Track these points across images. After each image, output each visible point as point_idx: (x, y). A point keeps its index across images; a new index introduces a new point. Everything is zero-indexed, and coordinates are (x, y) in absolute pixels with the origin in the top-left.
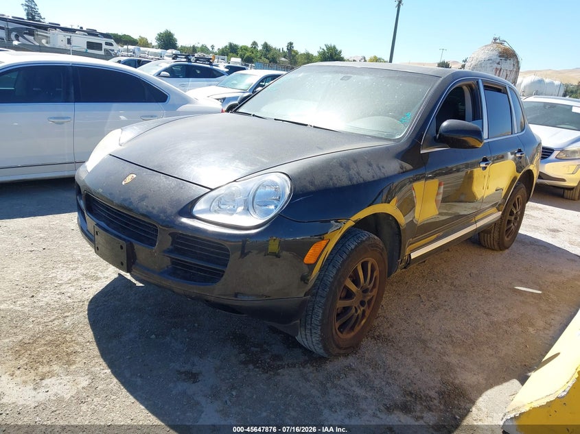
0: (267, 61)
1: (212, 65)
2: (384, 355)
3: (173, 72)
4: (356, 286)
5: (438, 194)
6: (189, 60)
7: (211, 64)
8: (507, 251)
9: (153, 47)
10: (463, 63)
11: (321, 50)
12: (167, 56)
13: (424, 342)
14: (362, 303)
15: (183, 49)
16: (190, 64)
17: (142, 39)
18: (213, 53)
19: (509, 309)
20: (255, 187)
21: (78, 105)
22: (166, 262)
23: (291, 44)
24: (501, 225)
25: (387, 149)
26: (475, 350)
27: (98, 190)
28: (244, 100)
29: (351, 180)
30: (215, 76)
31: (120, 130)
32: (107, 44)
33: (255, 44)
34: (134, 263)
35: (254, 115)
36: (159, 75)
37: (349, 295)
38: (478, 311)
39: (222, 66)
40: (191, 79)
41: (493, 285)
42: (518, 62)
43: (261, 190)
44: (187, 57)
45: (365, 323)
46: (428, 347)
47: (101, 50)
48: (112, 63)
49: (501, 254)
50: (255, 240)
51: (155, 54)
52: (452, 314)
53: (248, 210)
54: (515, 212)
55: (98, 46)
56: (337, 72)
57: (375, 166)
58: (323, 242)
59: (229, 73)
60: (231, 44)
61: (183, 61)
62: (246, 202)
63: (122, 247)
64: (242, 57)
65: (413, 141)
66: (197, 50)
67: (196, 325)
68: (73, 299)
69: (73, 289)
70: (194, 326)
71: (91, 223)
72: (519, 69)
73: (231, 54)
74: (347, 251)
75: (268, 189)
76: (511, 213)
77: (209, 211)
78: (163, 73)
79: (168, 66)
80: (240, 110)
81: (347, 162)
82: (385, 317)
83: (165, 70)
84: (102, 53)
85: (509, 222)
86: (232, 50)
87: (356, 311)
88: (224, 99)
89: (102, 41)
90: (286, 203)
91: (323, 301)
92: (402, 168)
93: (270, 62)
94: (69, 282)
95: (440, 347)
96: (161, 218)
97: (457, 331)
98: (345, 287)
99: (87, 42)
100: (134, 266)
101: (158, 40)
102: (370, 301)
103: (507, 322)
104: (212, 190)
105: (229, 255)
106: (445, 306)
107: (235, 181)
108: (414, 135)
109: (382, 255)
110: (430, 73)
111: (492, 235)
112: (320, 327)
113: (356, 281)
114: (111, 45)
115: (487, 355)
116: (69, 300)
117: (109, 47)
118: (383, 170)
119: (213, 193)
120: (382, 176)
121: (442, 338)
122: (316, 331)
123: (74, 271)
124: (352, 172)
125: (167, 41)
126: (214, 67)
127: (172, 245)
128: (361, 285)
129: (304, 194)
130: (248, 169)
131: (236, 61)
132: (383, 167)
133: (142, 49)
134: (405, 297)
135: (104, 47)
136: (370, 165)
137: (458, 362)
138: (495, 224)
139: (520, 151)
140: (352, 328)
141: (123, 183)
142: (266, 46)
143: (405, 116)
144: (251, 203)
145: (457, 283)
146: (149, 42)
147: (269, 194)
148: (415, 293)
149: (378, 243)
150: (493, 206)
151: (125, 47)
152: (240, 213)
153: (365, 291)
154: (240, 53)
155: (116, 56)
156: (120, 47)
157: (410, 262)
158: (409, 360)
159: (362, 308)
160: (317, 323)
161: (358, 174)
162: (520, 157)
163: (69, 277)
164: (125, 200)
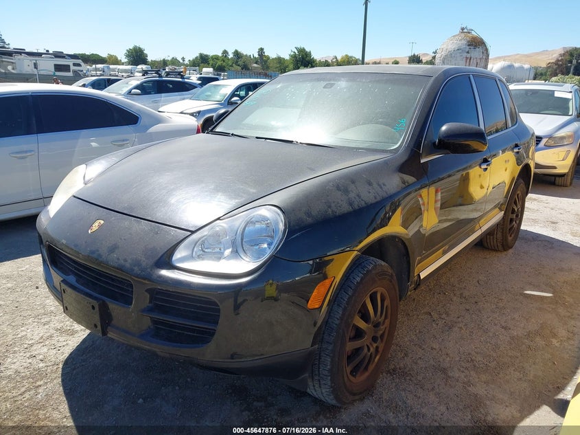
0: (239, 68)
1: (184, 78)
2: (403, 394)
3: (144, 89)
4: (366, 322)
5: (436, 201)
6: (160, 76)
7: (182, 77)
8: (511, 251)
9: (123, 64)
10: (434, 55)
11: (292, 53)
12: (137, 72)
13: (444, 371)
14: (374, 339)
15: (153, 63)
16: (161, 79)
17: (111, 56)
18: (184, 64)
19: (527, 319)
20: (243, 226)
21: (41, 136)
22: (146, 322)
23: (261, 50)
24: (503, 225)
25: (386, 163)
26: (501, 375)
27: (62, 240)
28: (222, 117)
29: (351, 204)
30: (188, 90)
31: (84, 166)
32: (74, 65)
33: (225, 52)
34: (109, 324)
35: (233, 134)
36: (129, 93)
37: (359, 334)
38: (495, 325)
39: (194, 79)
40: (163, 94)
41: (505, 292)
42: (487, 50)
43: (250, 228)
44: (157, 72)
45: (379, 359)
46: (450, 377)
47: (70, 71)
48: (75, 88)
49: (506, 255)
50: (248, 289)
51: (125, 71)
52: (468, 332)
53: (237, 252)
54: (516, 209)
55: (66, 68)
56: (318, 80)
57: (375, 185)
58: (327, 281)
59: (202, 85)
60: (201, 55)
61: (153, 77)
62: (234, 244)
63: (93, 308)
64: (213, 67)
65: (412, 150)
66: (168, 63)
67: (189, 380)
68: (46, 362)
69: (45, 349)
70: (187, 381)
71: (57, 278)
72: (488, 56)
73: (202, 64)
74: (352, 286)
75: (258, 226)
76: (513, 211)
77: (191, 258)
78: (133, 91)
79: (139, 82)
80: (218, 129)
81: (344, 184)
82: (397, 345)
83: (136, 87)
84: (70, 74)
85: (512, 220)
86: (203, 60)
87: (369, 349)
88: (199, 112)
89: (70, 62)
90: (281, 242)
91: (330, 347)
92: (404, 182)
93: (242, 69)
94: (42, 341)
95: (462, 375)
96: (135, 272)
97: (477, 353)
98: (354, 325)
99: (55, 65)
100: (109, 327)
101: (128, 56)
102: (382, 336)
103: (528, 335)
104: (193, 232)
105: (219, 310)
106: (459, 322)
107: (219, 219)
108: (412, 144)
109: (391, 282)
110: (420, 73)
111: (495, 236)
112: (329, 378)
113: (365, 317)
114: (79, 65)
115: (515, 380)
116: (41, 365)
117: (77, 68)
118: (385, 188)
119: (195, 236)
120: (385, 195)
121: (463, 364)
122: (324, 382)
123: (47, 327)
124: (352, 195)
125: (137, 57)
126: (186, 80)
127: (150, 302)
128: (372, 320)
129: (301, 229)
130: (233, 203)
131: (208, 71)
132: (384, 185)
133: (112, 66)
134: (415, 317)
135: (72, 68)
136: (370, 184)
137: (485, 392)
138: (498, 225)
139: (517, 146)
140: (366, 369)
141: (89, 232)
142: (237, 53)
143: (399, 123)
144: (240, 244)
145: (466, 293)
146: (119, 59)
147: (260, 231)
148: (425, 310)
149: (386, 270)
150: (495, 207)
151: (94, 66)
152: (228, 258)
153: (377, 325)
154: (211, 62)
155: (85, 76)
156: (88, 67)
157: (419, 282)
158: (432, 397)
159: (375, 345)
160: (326, 373)
161: (359, 196)
162: (518, 152)
163: (41, 335)
164: (93, 252)
